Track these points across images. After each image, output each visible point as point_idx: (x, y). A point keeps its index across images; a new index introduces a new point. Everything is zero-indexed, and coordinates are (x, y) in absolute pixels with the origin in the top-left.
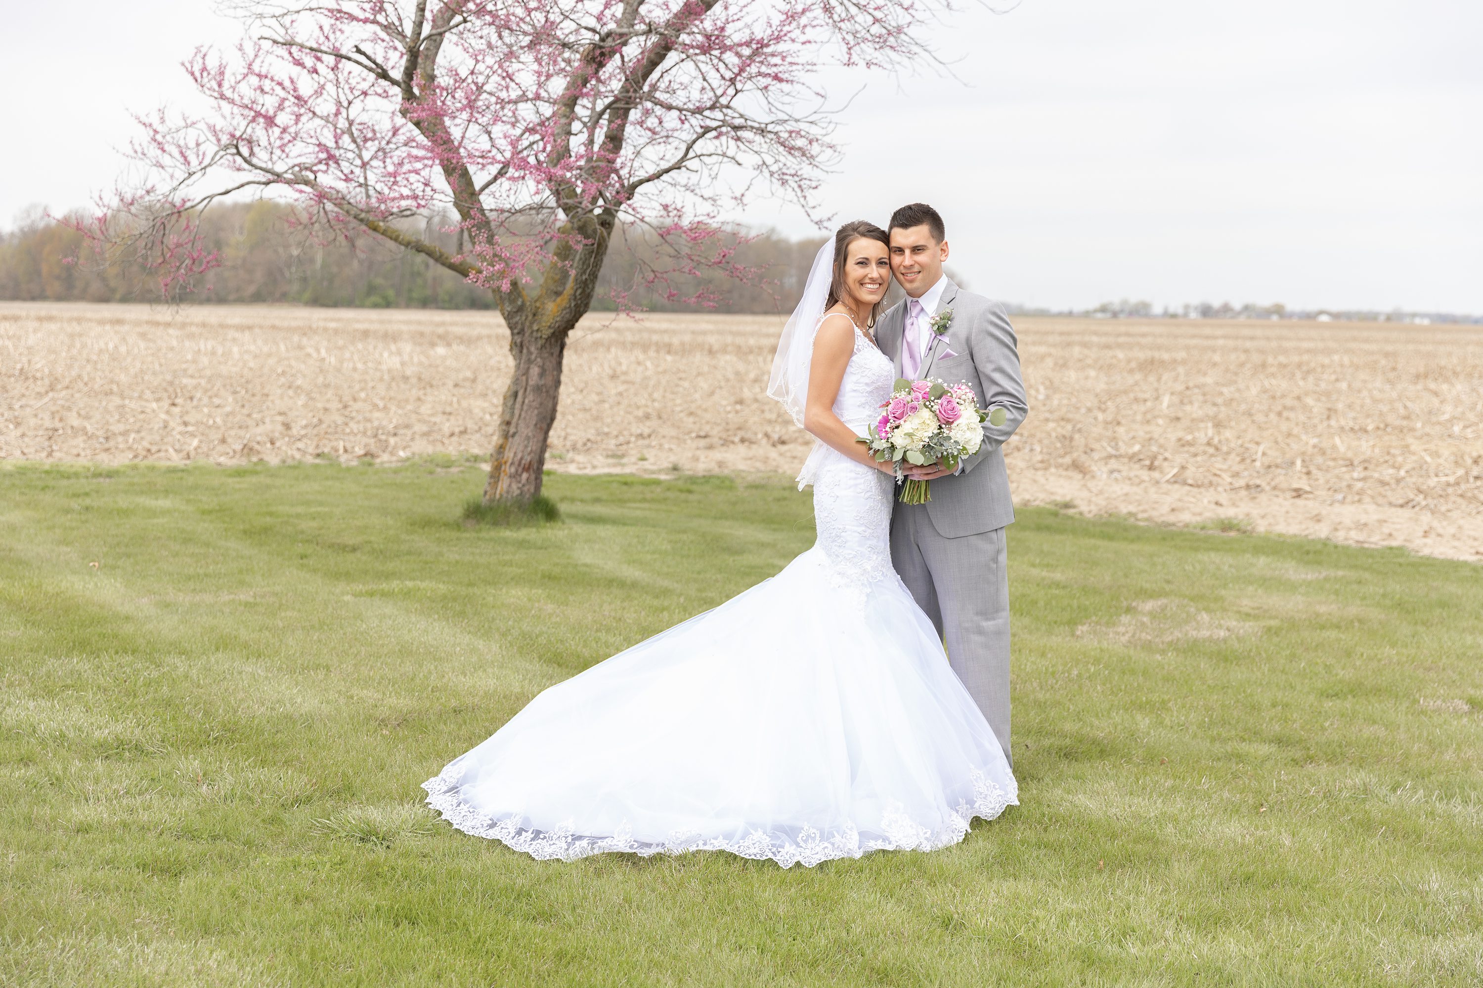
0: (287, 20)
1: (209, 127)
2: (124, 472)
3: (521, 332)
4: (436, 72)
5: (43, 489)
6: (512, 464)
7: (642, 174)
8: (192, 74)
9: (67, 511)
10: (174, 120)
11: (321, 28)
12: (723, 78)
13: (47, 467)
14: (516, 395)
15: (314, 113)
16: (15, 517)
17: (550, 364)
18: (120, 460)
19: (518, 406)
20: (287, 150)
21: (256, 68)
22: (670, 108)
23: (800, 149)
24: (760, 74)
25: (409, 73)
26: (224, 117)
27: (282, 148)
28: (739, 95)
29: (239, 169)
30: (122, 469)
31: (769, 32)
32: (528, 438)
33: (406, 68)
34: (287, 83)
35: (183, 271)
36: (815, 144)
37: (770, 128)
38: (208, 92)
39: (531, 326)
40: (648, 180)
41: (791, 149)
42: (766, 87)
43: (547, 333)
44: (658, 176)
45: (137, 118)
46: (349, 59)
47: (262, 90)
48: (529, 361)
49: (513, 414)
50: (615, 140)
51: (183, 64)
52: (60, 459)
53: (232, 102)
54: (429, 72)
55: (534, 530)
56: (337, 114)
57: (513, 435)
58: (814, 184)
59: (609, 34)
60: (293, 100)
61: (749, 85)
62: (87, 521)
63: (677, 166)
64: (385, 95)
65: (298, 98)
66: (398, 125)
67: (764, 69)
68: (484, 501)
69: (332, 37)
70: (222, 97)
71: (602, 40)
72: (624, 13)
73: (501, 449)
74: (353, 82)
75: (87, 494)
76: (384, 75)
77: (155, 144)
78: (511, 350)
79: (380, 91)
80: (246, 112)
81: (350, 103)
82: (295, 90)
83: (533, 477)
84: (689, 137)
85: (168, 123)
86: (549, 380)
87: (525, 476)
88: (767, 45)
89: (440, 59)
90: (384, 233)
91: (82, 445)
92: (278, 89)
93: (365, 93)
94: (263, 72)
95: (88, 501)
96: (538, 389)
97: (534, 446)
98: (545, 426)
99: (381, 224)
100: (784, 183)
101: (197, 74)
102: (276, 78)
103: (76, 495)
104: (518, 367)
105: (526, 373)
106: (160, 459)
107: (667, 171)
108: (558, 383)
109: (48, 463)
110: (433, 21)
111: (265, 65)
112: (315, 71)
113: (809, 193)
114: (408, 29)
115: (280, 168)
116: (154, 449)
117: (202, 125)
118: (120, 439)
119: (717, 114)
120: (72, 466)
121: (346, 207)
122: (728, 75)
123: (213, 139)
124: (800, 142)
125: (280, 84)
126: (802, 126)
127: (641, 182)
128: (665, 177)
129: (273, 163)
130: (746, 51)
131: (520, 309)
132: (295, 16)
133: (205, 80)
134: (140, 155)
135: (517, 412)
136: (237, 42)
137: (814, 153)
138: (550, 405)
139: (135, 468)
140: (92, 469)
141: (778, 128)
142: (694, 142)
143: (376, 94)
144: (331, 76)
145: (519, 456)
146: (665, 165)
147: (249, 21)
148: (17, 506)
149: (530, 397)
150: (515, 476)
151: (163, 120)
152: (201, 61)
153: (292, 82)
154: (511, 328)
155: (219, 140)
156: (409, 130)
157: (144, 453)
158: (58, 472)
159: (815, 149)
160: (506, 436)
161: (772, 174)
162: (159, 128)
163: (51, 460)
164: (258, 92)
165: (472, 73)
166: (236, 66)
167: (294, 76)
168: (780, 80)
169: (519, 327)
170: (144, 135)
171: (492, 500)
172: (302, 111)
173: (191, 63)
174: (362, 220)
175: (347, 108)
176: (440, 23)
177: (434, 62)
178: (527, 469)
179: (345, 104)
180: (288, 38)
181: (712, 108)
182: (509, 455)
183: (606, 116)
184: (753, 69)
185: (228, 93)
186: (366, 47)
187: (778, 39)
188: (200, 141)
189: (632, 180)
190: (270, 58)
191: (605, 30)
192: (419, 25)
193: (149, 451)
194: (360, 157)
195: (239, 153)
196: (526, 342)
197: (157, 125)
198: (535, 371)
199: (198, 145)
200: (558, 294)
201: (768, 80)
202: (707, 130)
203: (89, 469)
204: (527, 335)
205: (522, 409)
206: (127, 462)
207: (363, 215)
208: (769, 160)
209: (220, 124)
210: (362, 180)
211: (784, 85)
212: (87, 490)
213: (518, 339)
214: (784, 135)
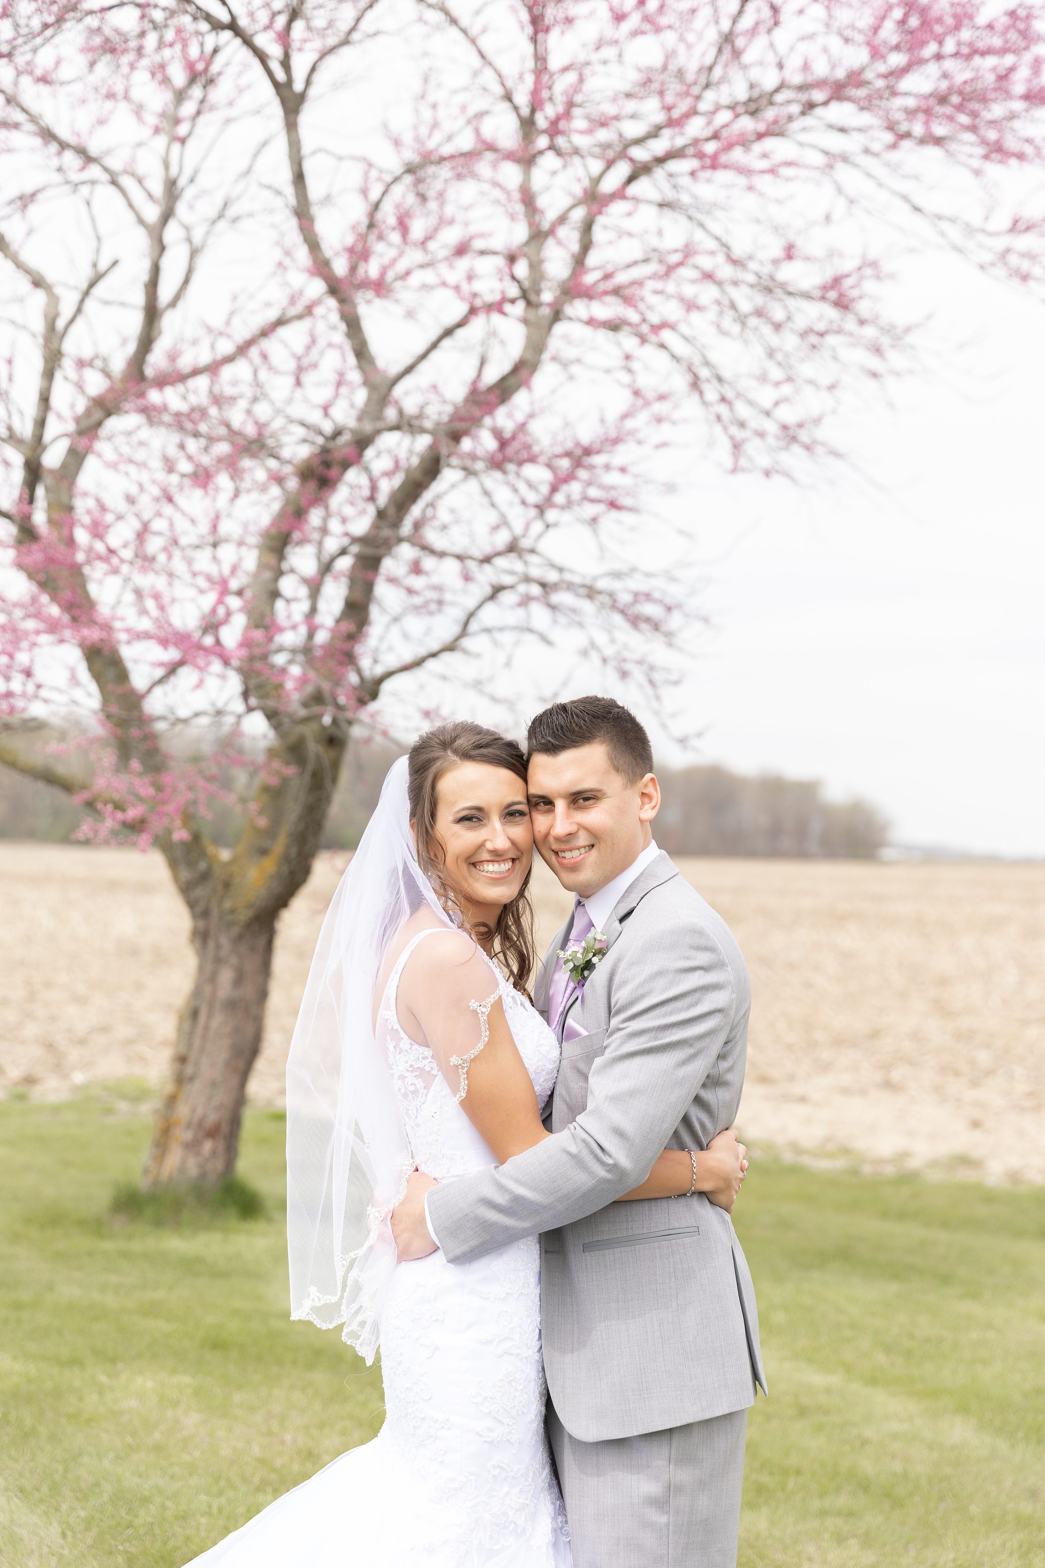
3: (207, 914)
4: (77, 501)
6: (189, 1126)
7: (390, 661)
12: (524, 503)
14: (194, 1014)
17: (252, 965)
19: (199, 1031)
22: (442, 555)
23: (650, 620)
24: (585, 498)
25: (28, 500)
28: (552, 532)
32: (213, 1085)
33: (23, 494)
36: (676, 612)
37: (601, 584)
39: (220, 904)
40: (403, 670)
41: (635, 621)
42: (594, 520)
43: (244, 915)
44: (418, 663)
48: (218, 961)
49: (190, 1045)
50: (356, 611)
54: (65, 500)
55: (217, 1236)
57: (191, 1079)
58: (674, 677)
59: (340, 435)
61: (568, 516)
63: (451, 647)
67: (593, 492)
68: (142, 1183)
71: (329, 444)
72: (367, 400)
73: (171, 1101)
78: (192, 940)
83: (221, 1146)
84: (471, 603)
86: (248, 991)
87: (208, 1146)
88: (598, 452)
96: (231, 1005)
97: (223, 1097)
98: (241, 1064)
104: (201, 968)
105: (213, 979)
107: (433, 655)
108: (263, 995)
113: (666, 693)
119: (515, 563)
122: (533, 498)
124: (652, 610)
127: (391, 674)
128: (431, 665)
131: (205, 877)
135: (197, 1042)
137: (673, 627)
138: (250, 1030)
141: (615, 586)
142: (478, 608)
145: (200, 1112)
146: (435, 646)
149: (218, 1020)
150: (192, 1146)
154: (189, 907)
159: (675, 621)
160: (181, 1080)
161: (605, 660)
168: (619, 508)
169: (204, 905)
171: (156, 1183)
177: (71, 487)
178: (212, 1133)
181: (508, 550)
182: (183, 1111)
184: (574, 488)
187: (616, 441)
189: (376, 670)
191: (335, 428)
192: (41, 423)
196: (214, 929)
198: (226, 976)
200: (264, 852)
201: (600, 508)
202: (497, 590)
204: (215, 917)
205: (204, 1037)
208: (601, 639)
211: (625, 516)
213: (201, 924)
214: (624, 598)
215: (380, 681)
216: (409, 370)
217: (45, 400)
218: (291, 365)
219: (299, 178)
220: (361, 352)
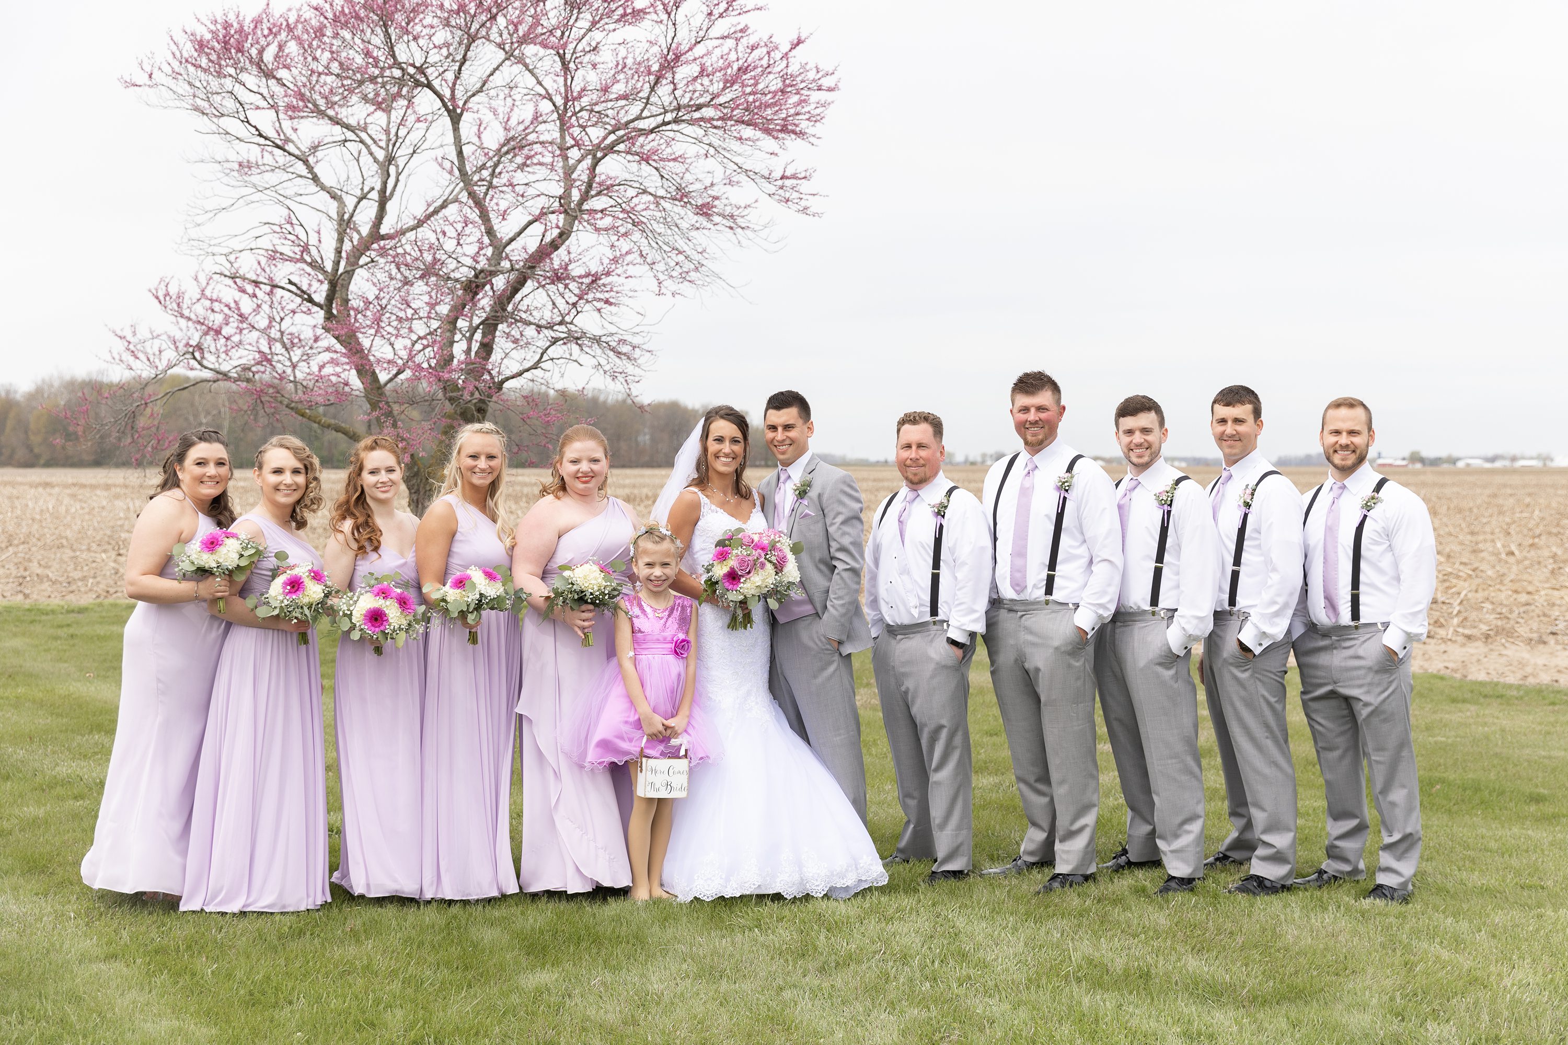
0: (232, 258)
1: (169, 337)
2: (92, 609)
3: (417, 492)
4: (350, 297)
5: (32, 622)
7: (508, 373)
8: (157, 298)
9: (56, 638)
10: (143, 333)
11: (259, 263)
12: (568, 303)
13: (27, 607)
15: (253, 327)
16: (17, 643)
18: (87, 600)
20: (230, 354)
21: (208, 293)
22: (528, 324)
23: (625, 354)
24: (595, 299)
25: (330, 298)
26: (181, 330)
27: (226, 353)
28: (579, 315)
29: (192, 369)
30: (91, 606)
31: (601, 268)
33: (328, 295)
34: (233, 305)
35: (150, 449)
36: (637, 349)
37: (603, 339)
38: (170, 312)
39: (424, 488)
40: (513, 377)
41: (619, 354)
42: (600, 309)
44: (520, 374)
45: (114, 332)
46: (283, 288)
47: (213, 311)
50: (487, 348)
51: (150, 291)
52: (36, 600)
53: (189, 319)
54: (345, 297)
56: (270, 326)
58: (637, 380)
59: (482, 271)
60: (236, 317)
61: (588, 307)
62: (74, 645)
63: (535, 366)
64: (309, 312)
65: (241, 315)
66: (318, 334)
67: (598, 295)
69: (267, 269)
70: (182, 316)
71: (476, 276)
72: (493, 255)
74: (284, 303)
75: (68, 625)
76: (310, 300)
77: (129, 353)
78: (409, 506)
79: (305, 309)
80: (199, 327)
81: (282, 319)
82: (239, 309)
84: (543, 344)
85: (139, 336)
88: (600, 279)
89: (352, 287)
90: (309, 418)
91: (49, 589)
92: (226, 310)
93: (294, 312)
94: (214, 298)
95: (71, 630)
99: (307, 411)
100: (614, 378)
101: (162, 298)
102: (223, 301)
103: (60, 627)
106: (118, 598)
107: (527, 370)
109: (27, 604)
110: (347, 258)
111: (216, 291)
112: (255, 296)
114: (329, 267)
115: (225, 367)
116: (112, 590)
117: (164, 337)
118: (80, 584)
119: (563, 328)
120: (48, 605)
121: (279, 399)
122: (572, 300)
123: (172, 347)
124: (625, 349)
125: (227, 306)
126: (628, 338)
127: (507, 379)
128: (525, 375)
129: (220, 364)
130: (587, 281)
131: (416, 474)
132: (238, 255)
133: (168, 303)
134: (117, 361)
136: (193, 275)
137: (635, 356)
139: (100, 605)
140: (66, 607)
141: (609, 339)
142: (547, 349)
143: (303, 312)
144: (267, 298)
146: (527, 365)
147: (202, 258)
148: (15, 635)
151: (134, 333)
152: (164, 288)
153: (235, 302)
154: (409, 489)
155: (177, 348)
156: (329, 340)
157: (105, 594)
158: (38, 610)
159: (637, 354)
161: (605, 372)
162: (132, 340)
163: (28, 601)
164: (209, 311)
165: (377, 298)
166: (193, 292)
167: (237, 299)
168: (611, 304)
169: (416, 487)
170: (120, 346)
172: (245, 325)
173: (157, 290)
174: (292, 409)
175: (280, 324)
176: (352, 260)
177: (348, 290)
179: (278, 319)
180: (233, 271)
181: (561, 323)
183: (479, 331)
184: (590, 296)
185: (186, 313)
186: (295, 279)
187: (608, 274)
188: (162, 348)
189: (501, 378)
190: (219, 287)
191: (479, 267)
192: (337, 263)
193: (108, 592)
194: (290, 359)
195: (194, 358)
196: (421, 499)
197: (129, 338)
199: (160, 352)
201: (601, 304)
202: (554, 341)
203: (63, 607)
204: (422, 493)
206: (91, 601)
207: (293, 405)
208: (603, 362)
209: (178, 335)
210: (292, 378)
211: (612, 308)
212: (69, 622)
213: (415, 497)
214: (613, 344)
215: (503, 382)
216: (512, 240)
217: (339, 252)
218: (454, 234)
219: (460, 153)
220: (490, 232)
